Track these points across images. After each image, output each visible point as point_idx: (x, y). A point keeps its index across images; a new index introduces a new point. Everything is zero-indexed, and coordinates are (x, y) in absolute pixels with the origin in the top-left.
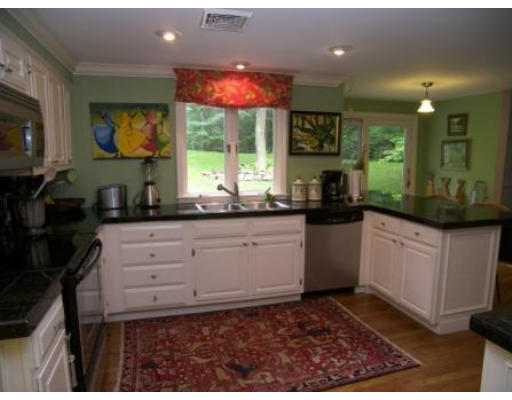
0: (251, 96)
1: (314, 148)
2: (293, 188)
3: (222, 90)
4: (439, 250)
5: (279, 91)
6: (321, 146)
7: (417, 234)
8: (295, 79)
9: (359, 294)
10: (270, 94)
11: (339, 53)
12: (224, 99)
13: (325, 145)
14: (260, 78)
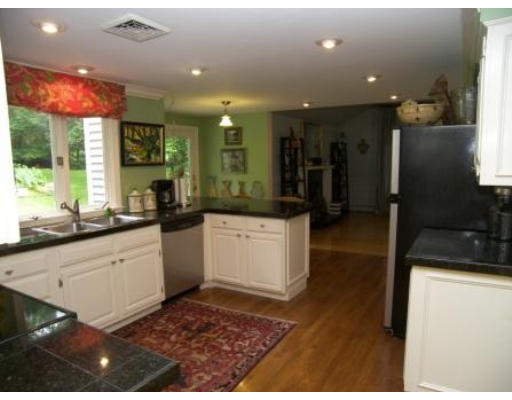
0: (88, 104)
1: (143, 159)
2: (131, 200)
3: (57, 94)
4: (283, 236)
5: (115, 100)
6: (149, 157)
7: (262, 226)
8: (127, 90)
9: (204, 290)
10: (106, 103)
11: (196, 72)
12: (61, 105)
13: (153, 156)
14: (94, 85)
